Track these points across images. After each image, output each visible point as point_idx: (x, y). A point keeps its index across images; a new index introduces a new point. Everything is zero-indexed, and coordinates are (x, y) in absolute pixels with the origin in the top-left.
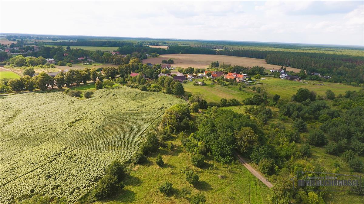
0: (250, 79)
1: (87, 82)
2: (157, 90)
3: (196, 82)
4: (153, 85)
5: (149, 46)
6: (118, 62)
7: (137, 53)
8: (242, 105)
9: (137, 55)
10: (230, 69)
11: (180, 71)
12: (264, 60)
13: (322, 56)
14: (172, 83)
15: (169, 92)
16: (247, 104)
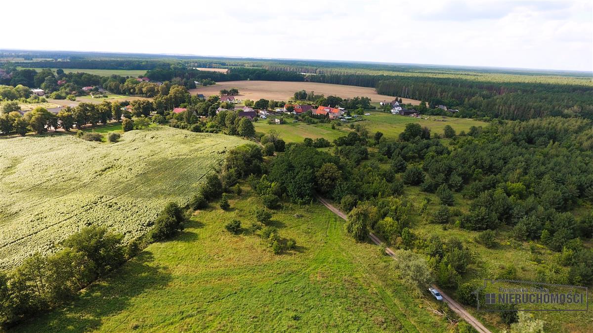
0: (349, 115)
1: (108, 121)
2: (215, 130)
3: (272, 120)
4: (209, 124)
5: (198, 69)
6: (152, 93)
7: (178, 79)
8: (333, 146)
9: (179, 81)
10: (321, 101)
11: (249, 105)
12: (374, 89)
13: (455, 83)
14: (236, 119)
15: (234, 132)
16: (339, 145)
